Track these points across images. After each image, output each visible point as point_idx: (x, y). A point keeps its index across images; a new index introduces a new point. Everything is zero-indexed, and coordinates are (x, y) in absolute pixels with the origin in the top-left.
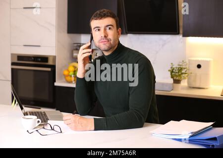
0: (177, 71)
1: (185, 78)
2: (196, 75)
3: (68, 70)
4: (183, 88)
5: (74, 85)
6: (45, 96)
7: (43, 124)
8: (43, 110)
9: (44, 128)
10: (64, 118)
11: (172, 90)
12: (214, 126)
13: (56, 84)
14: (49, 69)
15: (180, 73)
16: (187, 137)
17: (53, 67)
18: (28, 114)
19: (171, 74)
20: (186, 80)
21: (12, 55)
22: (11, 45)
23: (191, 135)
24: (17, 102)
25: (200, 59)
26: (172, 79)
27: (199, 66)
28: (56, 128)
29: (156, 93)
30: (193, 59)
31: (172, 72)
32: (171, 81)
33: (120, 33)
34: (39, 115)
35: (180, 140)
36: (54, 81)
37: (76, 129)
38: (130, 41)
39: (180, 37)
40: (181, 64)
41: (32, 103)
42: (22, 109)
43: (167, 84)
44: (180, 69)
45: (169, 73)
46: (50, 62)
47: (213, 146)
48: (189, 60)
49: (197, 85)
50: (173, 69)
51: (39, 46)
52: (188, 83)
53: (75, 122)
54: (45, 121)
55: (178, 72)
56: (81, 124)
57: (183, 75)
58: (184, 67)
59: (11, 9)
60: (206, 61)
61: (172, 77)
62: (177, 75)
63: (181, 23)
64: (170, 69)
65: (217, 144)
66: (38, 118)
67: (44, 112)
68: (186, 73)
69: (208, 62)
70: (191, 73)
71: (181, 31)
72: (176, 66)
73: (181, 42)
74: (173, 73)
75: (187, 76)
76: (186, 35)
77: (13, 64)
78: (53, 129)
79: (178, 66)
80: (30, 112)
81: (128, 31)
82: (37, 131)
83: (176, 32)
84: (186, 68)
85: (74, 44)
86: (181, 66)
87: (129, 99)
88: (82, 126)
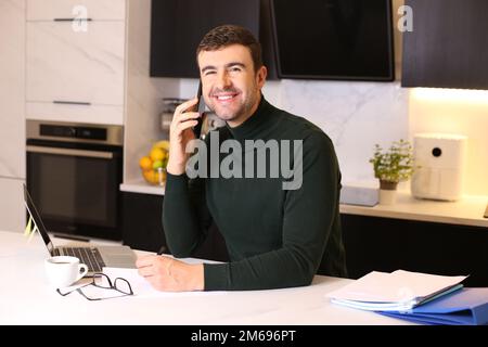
0: (389, 163)
1: (405, 178)
2: (429, 172)
3: (150, 158)
4: (401, 200)
5: (161, 191)
6: (100, 213)
7: (92, 274)
8: (94, 244)
9: (93, 284)
10: (138, 263)
11: (378, 203)
12: (466, 284)
13: (124, 187)
14: (109, 155)
15: (395, 167)
17: (118, 151)
18: (61, 252)
19: (376, 169)
21: (29, 122)
22: (27, 101)
23: (415, 303)
24: (36, 227)
25: (439, 136)
26: (378, 180)
27: (437, 152)
28: (121, 285)
29: (341, 211)
30: (423, 135)
31: (377, 164)
32: (375, 184)
33: (264, 77)
34: (85, 257)
36: (121, 181)
37: (163, 287)
38: (287, 96)
39: (395, 87)
40: (397, 146)
41: (73, 228)
42: (47, 241)
43: (365, 191)
44: (396, 159)
45: (372, 166)
46: (112, 140)
48: (416, 139)
49: (433, 194)
50: (380, 158)
51: (88, 104)
52: (413, 188)
53: (162, 271)
54: (97, 269)
55: (391, 165)
56: (176, 276)
57: (403, 171)
58: (403, 153)
59: (26, 21)
60: (452, 141)
61: (378, 175)
62: (388, 171)
63: (399, 58)
64: (373, 158)
66: (81, 262)
67: (95, 249)
68: (407, 168)
69: (455, 144)
70: (419, 167)
71: (398, 75)
72: (385, 150)
73: (400, 98)
74: (380, 167)
75: (411, 174)
76: (409, 83)
77: (30, 142)
78: (113, 287)
79: (390, 152)
80: (64, 249)
81: (283, 72)
82: (79, 290)
83: (388, 76)
84: (408, 156)
85: (165, 99)
86: (398, 152)
87: (282, 221)
88: (177, 281)
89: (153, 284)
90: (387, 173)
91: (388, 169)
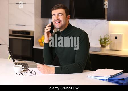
1: (108, 45)
2: (114, 43)
3: (41, 39)
4: (107, 50)
6: (28, 54)
7: (25, 69)
8: (26, 62)
9: (26, 72)
10: (37, 67)
11: (101, 51)
12: (123, 72)
13: (34, 47)
14: (30, 39)
15: (105, 42)
16: (107, 78)
17: (33, 37)
18: (18, 64)
19: (100, 42)
20: (109, 46)
21: (9, 30)
22: (9, 25)
23: (110, 77)
24: (11, 57)
25: (117, 34)
26: (101, 45)
27: (116, 38)
28: (33, 72)
30: (112, 33)
31: (100, 41)
32: (100, 46)
33: (69, 18)
34: (24, 65)
35: (103, 80)
36: (34, 46)
37: (44, 73)
39: (105, 21)
40: (106, 36)
41: (21, 58)
42: (14, 61)
43: (98, 48)
44: (105, 39)
45: (99, 41)
46: (31, 35)
47: (122, 83)
48: (111, 34)
49: (115, 49)
50: (101, 39)
51: (25, 25)
52: (110, 47)
53: (44, 69)
54: (27, 68)
55: (104, 41)
56: (47, 70)
57: (107, 43)
58: (107, 38)
59: (9, 4)
60: (120, 35)
61: (101, 44)
63: (106, 13)
64: (99, 39)
65: (124, 82)
66: (23, 66)
67: (27, 63)
68: (108, 42)
69: (121, 36)
70: (112, 42)
71: (106, 18)
72: (103, 37)
73: (106, 24)
74: (101, 42)
75: (109, 43)
76: (109, 19)
77: (10, 35)
78: (31, 73)
79: (104, 38)
80: (18, 63)
81: (76, 17)
82: (22, 74)
83: (103, 18)
84: (108, 39)
85: (45, 24)
86: (106, 38)
87: (75, 56)
88: (48, 71)
89: (41, 72)
90: (103, 43)
91: (103, 42)
